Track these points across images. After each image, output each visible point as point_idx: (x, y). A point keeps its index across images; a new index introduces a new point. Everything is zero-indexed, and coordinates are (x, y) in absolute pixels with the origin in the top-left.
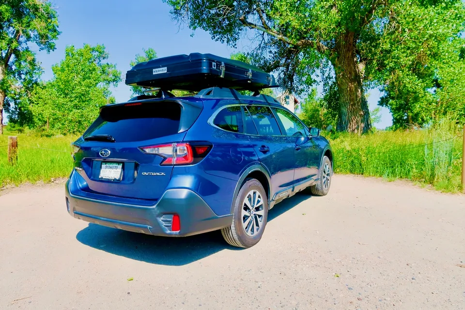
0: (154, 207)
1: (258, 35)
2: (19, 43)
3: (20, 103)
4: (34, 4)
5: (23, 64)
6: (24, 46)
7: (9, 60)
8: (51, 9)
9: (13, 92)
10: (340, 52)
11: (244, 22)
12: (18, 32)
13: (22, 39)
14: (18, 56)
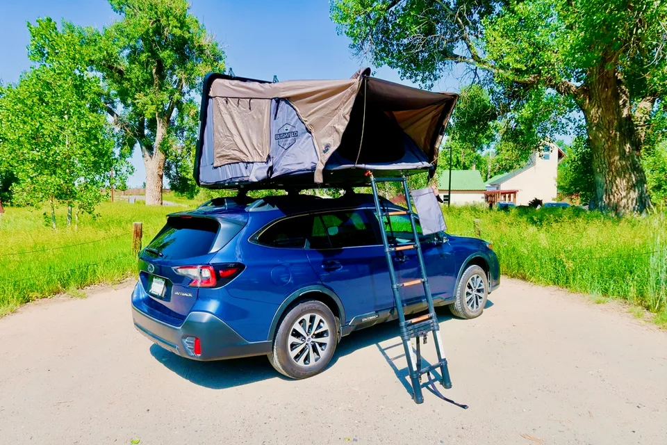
0: (180, 328)
1: (469, 70)
2: (182, 94)
3: (181, 167)
4: (199, 45)
5: (186, 119)
6: (187, 96)
7: (170, 115)
8: (218, 49)
9: (174, 154)
10: (593, 91)
11: (447, 54)
12: (180, 80)
13: (185, 89)
14: (181, 110)
